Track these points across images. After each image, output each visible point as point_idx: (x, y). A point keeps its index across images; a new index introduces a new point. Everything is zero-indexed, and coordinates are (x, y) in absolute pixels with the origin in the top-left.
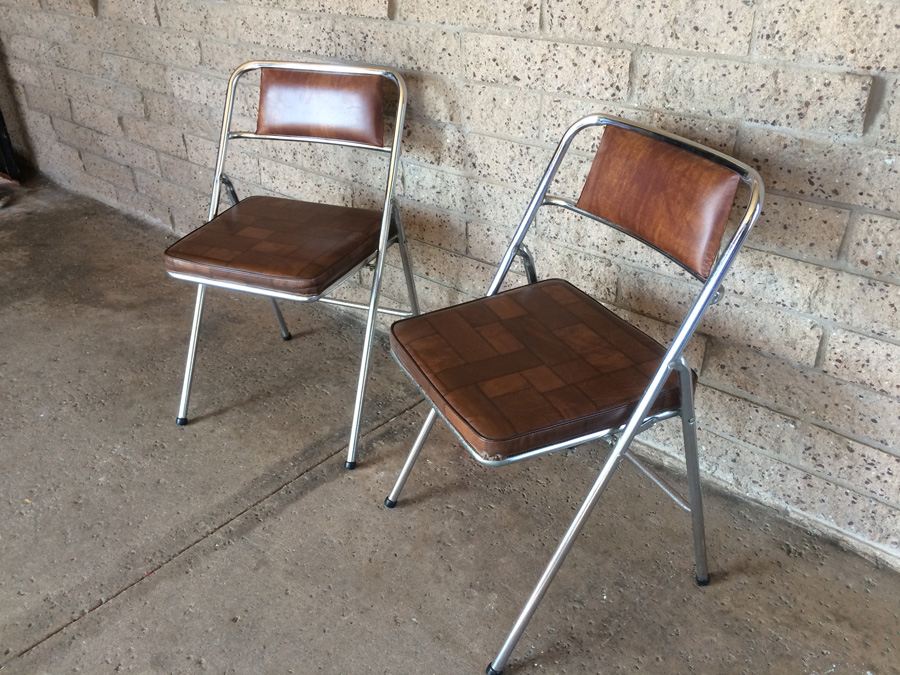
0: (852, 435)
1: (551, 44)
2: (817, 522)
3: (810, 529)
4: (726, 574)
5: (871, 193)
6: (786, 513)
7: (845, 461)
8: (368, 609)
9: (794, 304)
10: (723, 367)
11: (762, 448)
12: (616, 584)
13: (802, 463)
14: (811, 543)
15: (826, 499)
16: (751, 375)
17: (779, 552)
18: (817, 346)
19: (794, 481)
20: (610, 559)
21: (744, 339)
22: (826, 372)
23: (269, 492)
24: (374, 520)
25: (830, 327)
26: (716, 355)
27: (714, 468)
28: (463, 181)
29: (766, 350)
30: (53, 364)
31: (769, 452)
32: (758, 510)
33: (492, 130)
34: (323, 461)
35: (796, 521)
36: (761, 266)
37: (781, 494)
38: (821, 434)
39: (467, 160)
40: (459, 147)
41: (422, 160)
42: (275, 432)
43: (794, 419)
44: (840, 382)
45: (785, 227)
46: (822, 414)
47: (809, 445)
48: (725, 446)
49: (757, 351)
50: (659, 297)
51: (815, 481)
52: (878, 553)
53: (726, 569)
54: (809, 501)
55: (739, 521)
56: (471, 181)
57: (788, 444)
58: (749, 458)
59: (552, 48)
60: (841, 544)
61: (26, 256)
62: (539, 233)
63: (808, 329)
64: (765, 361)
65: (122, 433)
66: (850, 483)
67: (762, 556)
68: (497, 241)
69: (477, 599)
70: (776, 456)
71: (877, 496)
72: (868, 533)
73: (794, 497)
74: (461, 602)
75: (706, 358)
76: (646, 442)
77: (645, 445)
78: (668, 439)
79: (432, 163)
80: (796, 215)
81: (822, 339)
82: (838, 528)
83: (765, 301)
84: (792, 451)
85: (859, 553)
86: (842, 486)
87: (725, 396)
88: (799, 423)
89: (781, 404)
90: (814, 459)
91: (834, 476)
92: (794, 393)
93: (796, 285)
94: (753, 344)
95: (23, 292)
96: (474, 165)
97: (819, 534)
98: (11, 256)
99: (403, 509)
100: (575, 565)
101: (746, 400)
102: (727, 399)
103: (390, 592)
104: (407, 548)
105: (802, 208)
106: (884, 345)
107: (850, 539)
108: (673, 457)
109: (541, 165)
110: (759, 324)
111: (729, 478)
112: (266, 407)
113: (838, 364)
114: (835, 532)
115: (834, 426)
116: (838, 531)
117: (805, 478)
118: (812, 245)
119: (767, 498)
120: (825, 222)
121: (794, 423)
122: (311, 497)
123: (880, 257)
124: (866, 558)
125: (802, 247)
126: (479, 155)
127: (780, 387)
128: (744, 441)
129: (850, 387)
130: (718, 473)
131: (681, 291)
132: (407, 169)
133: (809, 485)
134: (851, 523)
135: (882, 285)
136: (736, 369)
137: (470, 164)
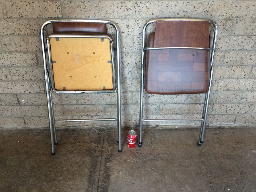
0: (223, 102)
1: (136, 20)
2: (216, 125)
5: (230, 46)
7: (222, 109)
10: (191, 98)
12: (202, 163)
13: (212, 113)
15: (218, 119)
17: (215, 135)
19: (210, 118)
20: (194, 158)
35: (211, 127)
38: (217, 105)
42: (71, 182)
44: (221, 91)
46: (216, 100)
47: (214, 108)
54: (213, 121)
59: (137, 21)
63: (215, 82)
67: (214, 138)
69: (184, 190)
71: (229, 113)
72: (227, 122)
73: (210, 121)
77: (170, 125)
85: (225, 127)
86: (221, 114)
87: (193, 104)
88: (212, 104)
90: (215, 111)
100: (190, 165)
106: (231, 80)
107: (223, 125)
113: (221, 87)
115: (219, 102)
116: (220, 125)
117: (213, 116)
118: (215, 62)
120: (218, 55)
123: (230, 61)
128: (198, 113)
134: (223, 122)
135: (231, 67)
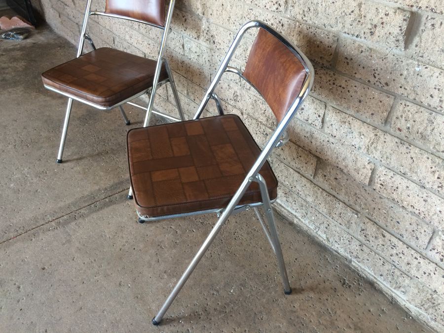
0: (385, 228)
2: (365, 270)
3: (361, 273)
4: (303, 290)
5: (406, 88)
6: (350, 261)
7: (380, 241)
8: (109, 275)
9: (360, 148)
10: (325, 176)
11: (340, 224)
12: (241, 284)
13: (359, 237)
14: (358, 281)
15: (370, 260)
16: (339, 183)
17: (338, 283)
18: (370, 174)
19: (355, 246)
20: (244, 270)
21: (335, 162)
22: (375, 190)
23: (87, 205)
24: (131, 228)
25: (378, 164)
26: (322, 169)
27: (317, 229)
28: (209, 51)
29: (345, 171)
30: (14, 122)
31: (344, 227)
32: (336, 256)
33: (221, 23)
34: (119, 192)
35: (355, 267)
36: (345, 122)
37: (348, 250)
38: (369, 224)
39: (211, 40)
40: (208, 31)
41: (191, 36)
42: (102, 173)
43: (357, 212)
44: (381, 197)
45: (360, 101)
46: (372, 213)
47: (363, 228)
48: (323, 219)
49: (342, 171)
50: (296, 131)
51: (364, 248)
52: (394, 295)
53: (303, 287)
54: (362, 258)
55: (322, 262)
56: (212, 51)
57: (354, 225)
58: (333, 228)
60: (376, 285)
61: (24, 65)
62: (242, 86)
63: (367, 163)
64: (345, 177)
65: (31, 163)
66: (383, 254)
67: (327, 283)
68: (224, 87)
69: (165, 280)
70: (347, 230)
71: (396, 264)
72: (389, 283)
73: (355, 254)
74: (157, 280)
75: (316, 169)
76: (287, 208)
77: (287, 210)
78: (297, 209)
79: (195, 38)
80: (366, 95)
81: (373, 171)
82: (375, 276)
83: (346, 143)
84: (355, 229)
85: (384, 292)
86: (378, 255)
87: (324, 192)
88: (359, 215)
89: (351, 203)
90: (365, 236)
91: (375, 248)
92: (359, 198)
93: (362, 137)
94: (340, 166)
95: (15, 84)
96: (214, 42)
97: (365, 277)
98: (17, 65)
99: (148, 225)
100: (223, 270)
101: (334, 196)
102: (325, 194)
103: (124, 268)
104: (142, 246)
105: (369, 92)
106: (406, 180)
107: (380, 284)
108: (299, 220)
109: (242, 47)
110: (343, 156)
111: (324, 236)
112: (103, 159)
113: (381, 186)
114: (373, 278)
115: (377, 221)
116: (375, 278)
117: (360, 245)
118: (372, 114)
119: (342, 251)
120: (381, 102)
121: (357, 214)
122: (106, 211)
123: (409, 128)
124: (387, 296)
125: (368, 115)
126: (216, 36)
127: (352, 193)
128: (332, 218)
129: (387, 201)
130: (319, 233)
131: (306, 130)
132: (185, 40)
133: (361, 250)
134: (381, 275)
135: (407, 145)
136: (332, 178)
137: (212, 41)
